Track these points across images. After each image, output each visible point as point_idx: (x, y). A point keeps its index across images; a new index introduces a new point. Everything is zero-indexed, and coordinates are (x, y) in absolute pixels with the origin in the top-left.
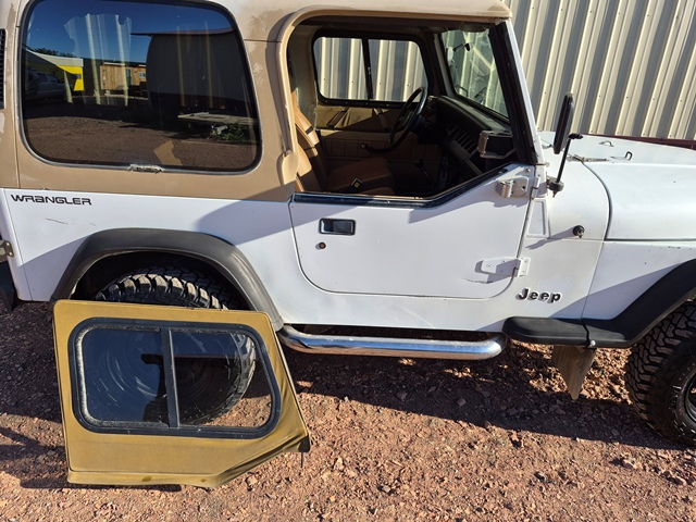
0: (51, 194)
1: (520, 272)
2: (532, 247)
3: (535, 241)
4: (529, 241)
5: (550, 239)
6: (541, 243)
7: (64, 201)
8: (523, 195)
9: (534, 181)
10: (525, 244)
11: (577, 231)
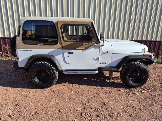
0: (26, 49)
1: (99, 59)
2: (101, 55)
3: (101, 54)
4: (100, 54)
5: (103, 54)
6: (102, 54)
7: (28, 50)
8: (98, 47)
9: (100, 45)
10: (100, 55)
11: (107, 52)
